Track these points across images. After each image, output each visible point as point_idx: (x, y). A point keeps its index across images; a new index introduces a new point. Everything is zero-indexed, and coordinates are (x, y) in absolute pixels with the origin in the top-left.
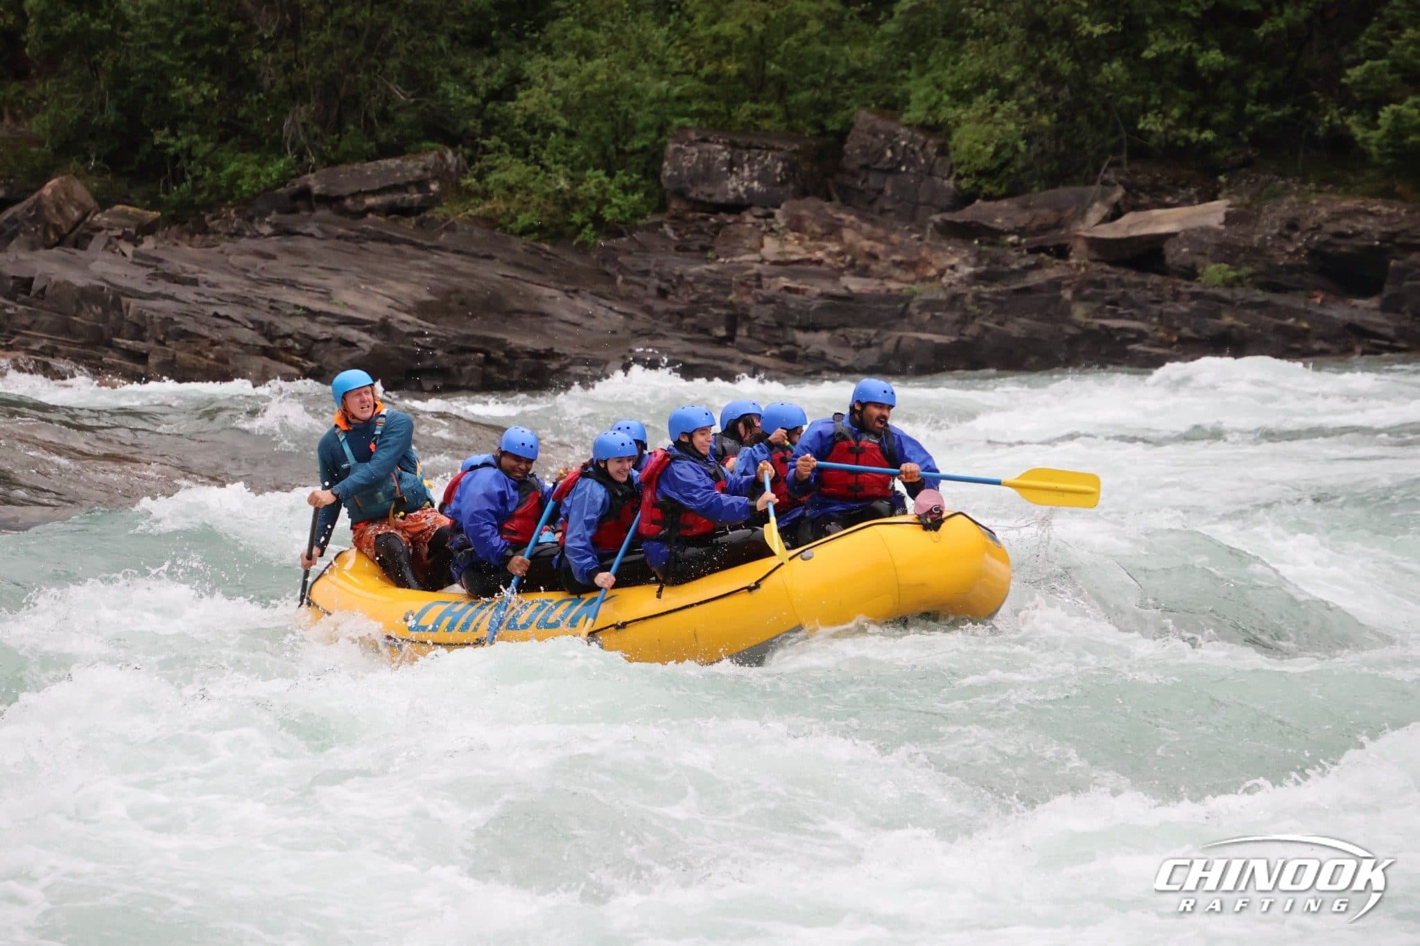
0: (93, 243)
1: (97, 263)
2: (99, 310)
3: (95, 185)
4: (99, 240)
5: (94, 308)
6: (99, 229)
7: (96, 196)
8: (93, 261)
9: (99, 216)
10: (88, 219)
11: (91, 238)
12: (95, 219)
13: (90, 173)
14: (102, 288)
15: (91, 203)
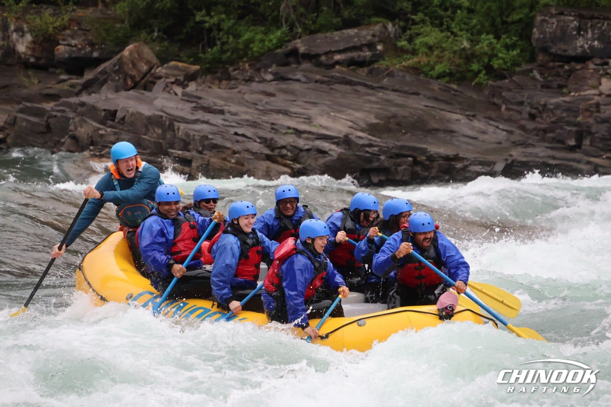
0: (156, 87)
1: (158, 100)
2: (159, 131)
3: (157, 48)
4: (160, 84)
5: (156, 129)
6: (160, 78)
7: (158, 56)
8: (156, 98)
9: (160, 69)
10: (153, 71)
11: (154, 83)
12: (157, 71)
13: (154, 41)
14: (161, 117)
15: (155, 60)
